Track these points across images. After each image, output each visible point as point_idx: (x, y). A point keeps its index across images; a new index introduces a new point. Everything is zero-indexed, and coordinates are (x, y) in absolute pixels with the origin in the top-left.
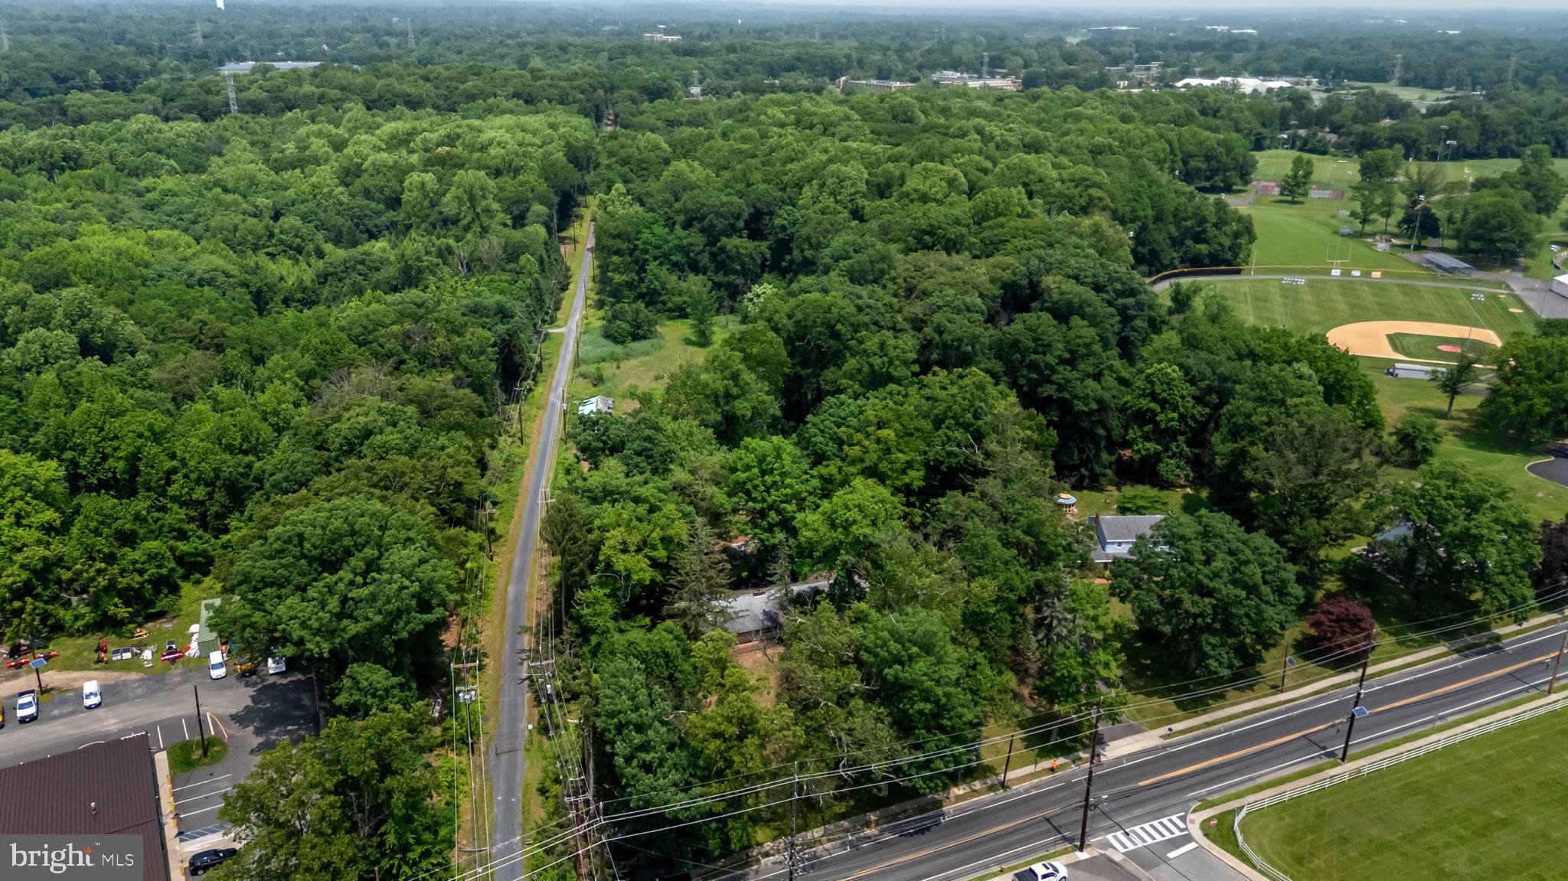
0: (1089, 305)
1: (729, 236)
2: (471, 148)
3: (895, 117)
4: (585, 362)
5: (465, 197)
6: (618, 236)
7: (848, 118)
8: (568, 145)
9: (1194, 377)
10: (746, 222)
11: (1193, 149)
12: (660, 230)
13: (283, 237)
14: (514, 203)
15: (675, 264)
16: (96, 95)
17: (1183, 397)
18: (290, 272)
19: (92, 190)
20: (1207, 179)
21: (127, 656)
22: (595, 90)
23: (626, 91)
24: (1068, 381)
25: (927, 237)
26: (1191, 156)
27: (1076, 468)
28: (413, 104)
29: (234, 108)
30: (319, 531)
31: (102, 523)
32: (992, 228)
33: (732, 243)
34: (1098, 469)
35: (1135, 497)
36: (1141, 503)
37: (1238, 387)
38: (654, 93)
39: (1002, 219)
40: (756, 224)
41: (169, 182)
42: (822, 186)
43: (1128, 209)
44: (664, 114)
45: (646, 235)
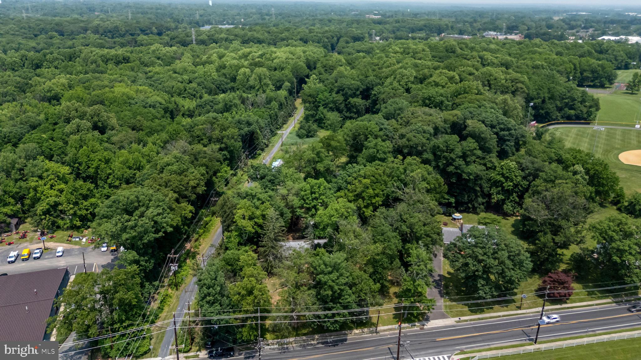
0: (483, 134)
1: (353, 98)
2: (269, 59)
3: (447, 51)
4: (285, 145)
5: (258, 78)
6: (310, 96)
7: (423, 50)
8: (307, 59)
9: (524, 168)
10: (361, 92)
11: (586, 68)
12: (327, 94)
13: (189, 91)
14: (278, 81)
15: (331, 108)
16: (148, 37)
17: (516, 176)
18: (188, 104)
19: (130, 71)
20: (592, 81)
21: (78, 239)
22: (333, 38)
23: (345, 38)
24: (460, 165)
25: (427, 101)
26: (585, 71)
27: (467, 203)
28: (260, 42)
29: (194, 42)
30: (126, 199)
31: (74, 190)
32: (461, 98)
33: (353, 100)
34: (476, 205)
35: (485, 218)
36: (487, 221)
37: (541, 174)
38: (356, 39)
39: (466, 95)
40: (366, 93)
41: (157, 69)
42: (395, 78)
43: (535, 93)
44: (356, 48)
45: (320, 96)
